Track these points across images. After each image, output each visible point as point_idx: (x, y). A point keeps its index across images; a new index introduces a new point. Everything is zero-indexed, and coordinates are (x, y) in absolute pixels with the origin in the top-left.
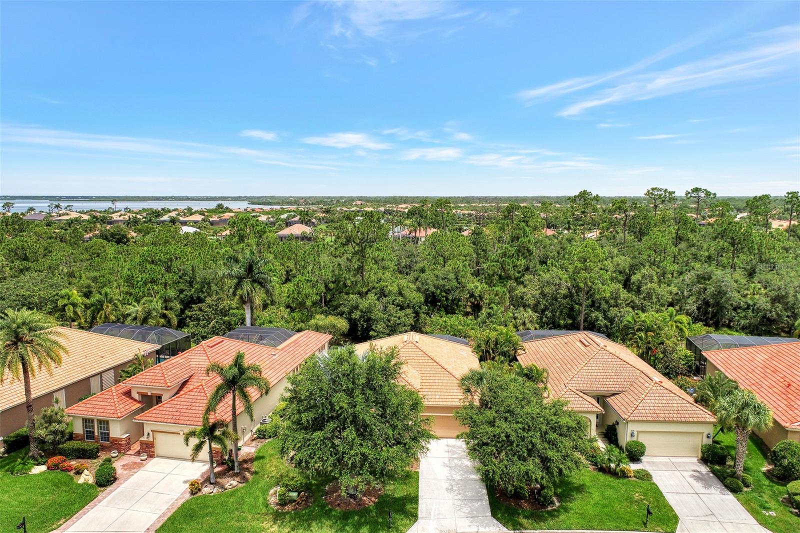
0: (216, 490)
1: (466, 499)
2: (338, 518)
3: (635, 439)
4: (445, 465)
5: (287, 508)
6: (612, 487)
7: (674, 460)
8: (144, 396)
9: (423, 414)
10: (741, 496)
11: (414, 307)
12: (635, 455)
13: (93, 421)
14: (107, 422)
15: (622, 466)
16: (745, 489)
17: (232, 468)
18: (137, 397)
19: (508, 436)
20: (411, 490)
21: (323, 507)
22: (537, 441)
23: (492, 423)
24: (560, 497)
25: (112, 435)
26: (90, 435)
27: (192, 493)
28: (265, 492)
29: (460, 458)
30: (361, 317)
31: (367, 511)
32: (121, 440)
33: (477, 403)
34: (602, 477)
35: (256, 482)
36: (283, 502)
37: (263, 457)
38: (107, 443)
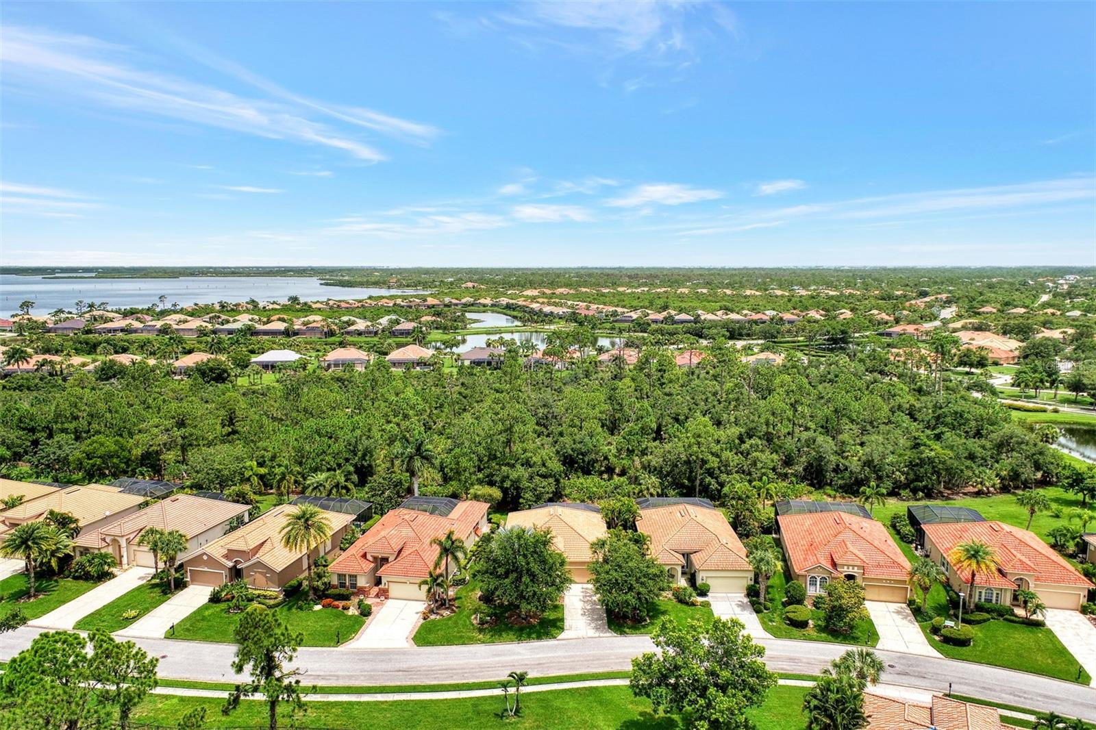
0: (438, 617)
1: (593, 620)
2: (517, 631)
3: (704, 582)
4: (581, 600)
5: (485, 626)
6: (684, 611)
7: (729, 595)
8: (375, 558)
9: (567, 567)
10: (759, 615)
11: (555, 476)
12: (703, 593)
13: (345, 575)
14: (356, 576)
15: (692, 599)
16: (765, 611)
17: (444, 604)
18: (371, 559)
19: (616, 580)
20: (560, 615)
21: (507, 625)
22: (633, 582)
23: (607, 573)
24: (651, 618)
25: (358, 585)
26: (343, 585)
27: (425, 619)
28: (469, 617)
29: (590, 596)
30: (511, 486)
31: (534, 626)
32: (365, 587)
33: (601, 560)
34: (679, 606)
35: (461, 613)
36: (482, 623)
37: (460, 598)
38: (355, 590)
